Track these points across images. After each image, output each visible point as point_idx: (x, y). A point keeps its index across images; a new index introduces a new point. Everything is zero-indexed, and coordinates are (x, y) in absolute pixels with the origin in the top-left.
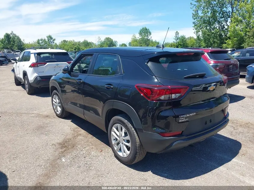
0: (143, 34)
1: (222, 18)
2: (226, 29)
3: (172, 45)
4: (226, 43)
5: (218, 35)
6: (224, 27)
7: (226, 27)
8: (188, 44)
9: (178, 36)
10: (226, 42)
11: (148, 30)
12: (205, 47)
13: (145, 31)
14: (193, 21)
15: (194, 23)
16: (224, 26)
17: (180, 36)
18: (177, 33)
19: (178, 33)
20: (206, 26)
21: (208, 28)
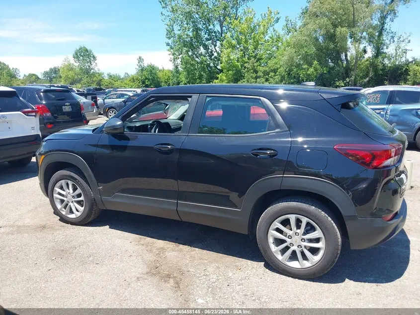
0: (82, 58)
1: (209, 40)
2: (216, 57)
3: (133, 78)
4: (217, 78)
5: (205, 66)
6: (213, 55)
7: (215, 54)
8: (160, 78)
9: (142, 65)
10: (219, 76)
11: (91, 51)
12: (186, 84)
13: (84, 54)
14: (167, 40)
15: (168, 44)
16: (211, 52)
17: (146, 65)
18: (140, 59)
19: (143, 60)
20: (187, 52)
21: (190, 53)
